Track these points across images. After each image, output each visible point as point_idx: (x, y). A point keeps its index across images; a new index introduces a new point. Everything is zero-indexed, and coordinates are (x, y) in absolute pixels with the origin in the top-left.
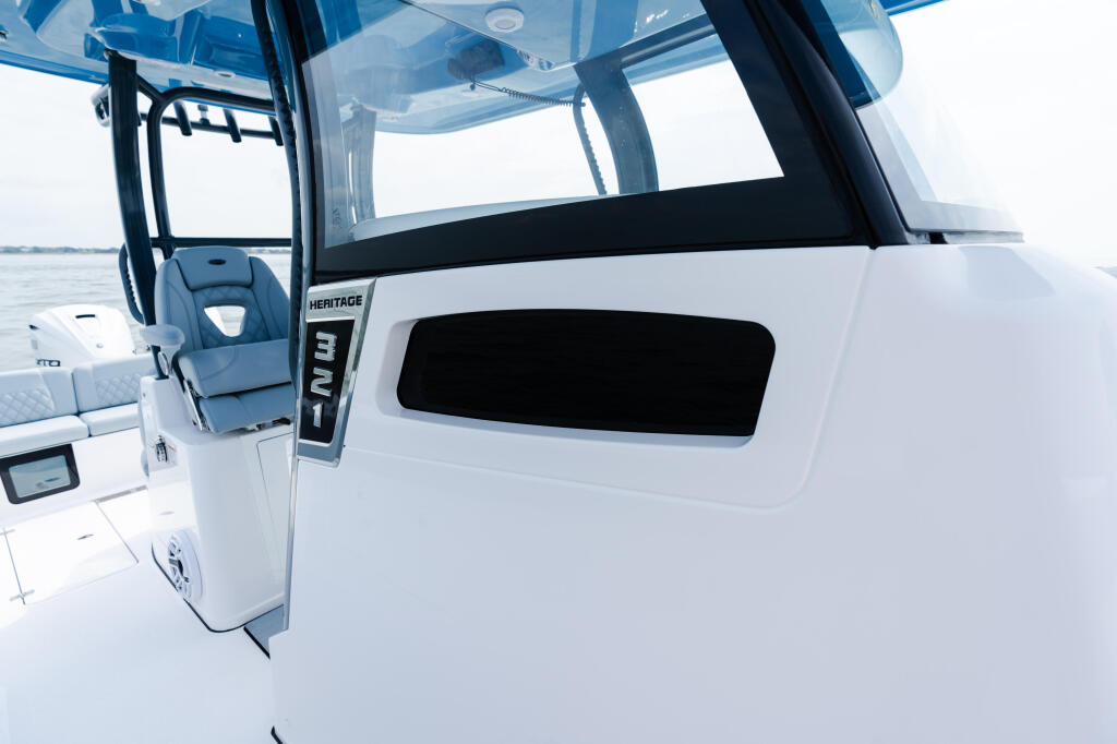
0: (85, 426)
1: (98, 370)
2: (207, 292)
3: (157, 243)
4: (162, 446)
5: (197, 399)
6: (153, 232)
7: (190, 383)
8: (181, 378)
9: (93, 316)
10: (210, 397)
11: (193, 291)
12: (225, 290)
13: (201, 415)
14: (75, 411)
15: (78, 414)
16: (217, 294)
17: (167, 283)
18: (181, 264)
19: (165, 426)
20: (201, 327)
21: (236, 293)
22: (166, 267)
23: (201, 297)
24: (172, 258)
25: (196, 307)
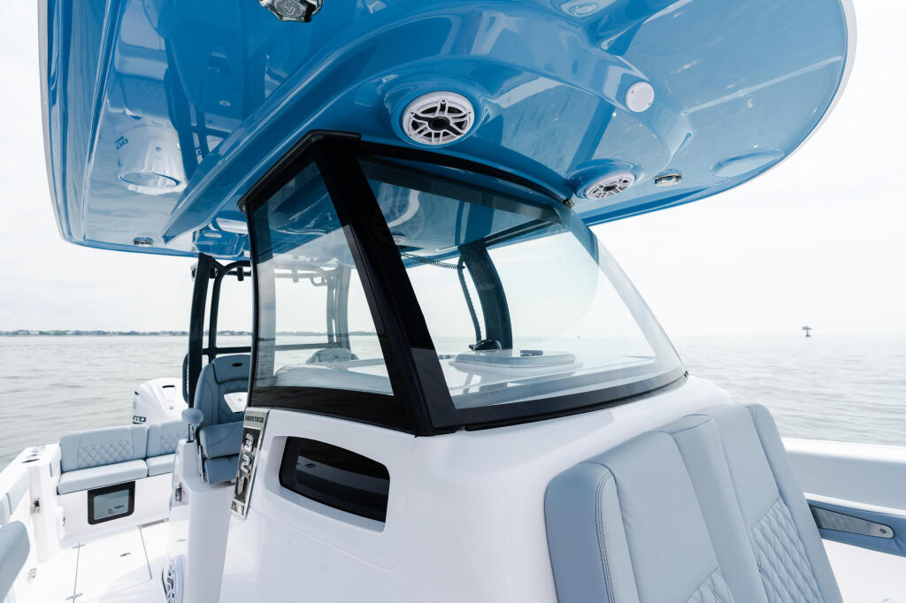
0: (146, 468)
1: (164, 427)
2: (227, 384)
3: (206, 352)
4: (180, 491)
5: (204, 459)
6: (205, 345)
7: (202, 448)
8: (199, 443)
9: (173, 386)
10: (213, 458)
11: (219, 383)
12: (235, 383)
13: (204, 471)
14: (144, 456)
15: (145, 459)
16: (233, 385)
17: (204, 379)
18: (216, 368)
19: (186, 476)
20: (219, 408)
21: (242, 384)
22: (207, 367)
23: (223, 388)
24: (213, 362)
25: (219, 394)
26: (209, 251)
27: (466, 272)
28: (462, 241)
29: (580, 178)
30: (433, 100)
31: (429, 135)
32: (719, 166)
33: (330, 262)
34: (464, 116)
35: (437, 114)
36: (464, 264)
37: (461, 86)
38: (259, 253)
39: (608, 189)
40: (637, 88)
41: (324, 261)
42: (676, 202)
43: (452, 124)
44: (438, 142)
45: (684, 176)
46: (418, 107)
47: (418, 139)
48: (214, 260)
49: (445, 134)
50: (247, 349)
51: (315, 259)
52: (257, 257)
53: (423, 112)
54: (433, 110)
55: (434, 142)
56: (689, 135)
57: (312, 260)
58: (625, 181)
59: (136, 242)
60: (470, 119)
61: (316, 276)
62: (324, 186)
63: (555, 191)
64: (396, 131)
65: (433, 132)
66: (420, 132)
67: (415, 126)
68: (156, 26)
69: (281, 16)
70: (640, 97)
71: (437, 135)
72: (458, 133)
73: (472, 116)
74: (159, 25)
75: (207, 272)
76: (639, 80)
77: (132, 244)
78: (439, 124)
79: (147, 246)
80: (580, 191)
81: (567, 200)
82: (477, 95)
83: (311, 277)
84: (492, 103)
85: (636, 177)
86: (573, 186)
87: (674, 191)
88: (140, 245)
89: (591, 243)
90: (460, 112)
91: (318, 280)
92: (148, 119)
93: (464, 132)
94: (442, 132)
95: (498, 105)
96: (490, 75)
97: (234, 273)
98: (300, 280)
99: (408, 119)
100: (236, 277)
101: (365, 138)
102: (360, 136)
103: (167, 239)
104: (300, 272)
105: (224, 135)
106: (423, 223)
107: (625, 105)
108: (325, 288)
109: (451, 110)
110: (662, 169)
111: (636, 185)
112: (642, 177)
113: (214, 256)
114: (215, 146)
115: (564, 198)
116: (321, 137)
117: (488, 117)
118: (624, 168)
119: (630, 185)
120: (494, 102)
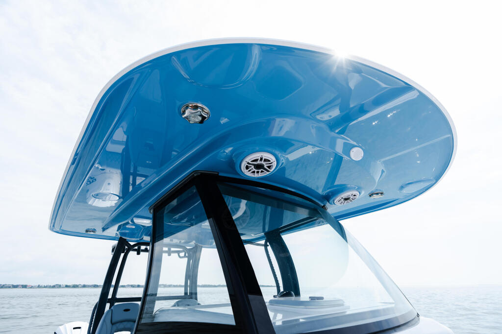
2: (118, 325)
3: (109, 301)
6: (110, 297)
9: (80, 328)
11: (113, 324)
12: (125, 323)
16: (121, 326)
17: (104, 321)
18: (113, 312)
21: (128, 325)
22: (108, 311)
23: (115, 327)
24: (112, 308)
25: (111, 331)
26: (125, 236)
27: (269, 248)
28: (267, 230)
29: (330, 194)
30: (257, 156)
31: (254, 172)
32: (402, 188)
33: (190, 244)
34: (271, 163)
35: (259, 162)
36: (268, 244)
37: (270, 149)
38: (157, 236)
39: (346, 199)
40: (355, 150)
41: (187, 242)
42: (382, 207)
43: (265, 167)
44: (259, 175)
45: (384, 192)
46: (249, 159)
47: (248, 174)
48: (127, 242)
49: (262, 172)
50: (138, 299)
51: (183, 241)
52: (155, 238)
53: (252, 161)
54: (256, 160)
55: (256, 175)
56: (383, 171)
57: (180, 242)
58: (354, 195)
59: (87, 231)
60: (274, 164)
61: (181, 252)
62: (199, 197)
63: (317, 201)
64: (237, 170)
65: (256, 171)
66: (249, 171)
67: (247, 168)
68: (125, 130)
69: (189, 121)
70: (357, 154)
71: (258, 172)
72: (268, 171)
73: (275, 163)
74: (127, 130)
75: (122, 249)
76: (354, 146)
77: (84, 232)
78: (259, 167)
79: (92, 233)
80: (331, 201)
81: (324, 206)
82: (277, 152)
83: (178, 252)
84: (284, 157)
85: (360, 193)
86: (328, 198)
87: (382, 201)
88: (89, 233)
89: (341, 231)
90: (269, 161)
91: (182, 254)
92: (108, 170)
93: (272, 170)
94: (260, 171)
95: (287, 158)
96: (284, 145)
97: (135, 250)
98: (172, 254)
99: (244, 164)
100: (136, 252)
101: (221, 174)
102: (218, 173)
103: (104, 229)
104: (173, 249)
105: (146, 177)
106: (249, 218)
107: (350, 158)
108: (186, 259)
109: (265, 160)
110: (372, 189)
111: (361, 198)
112: (363, 193)
113: (128, 239)
114: (140, 182)
115: (323, 205)
116: (199, 174)
117: (283, 164)
118: (353, 189)
119: (357, 197)
120: (286, 156)
